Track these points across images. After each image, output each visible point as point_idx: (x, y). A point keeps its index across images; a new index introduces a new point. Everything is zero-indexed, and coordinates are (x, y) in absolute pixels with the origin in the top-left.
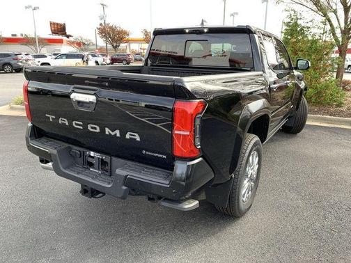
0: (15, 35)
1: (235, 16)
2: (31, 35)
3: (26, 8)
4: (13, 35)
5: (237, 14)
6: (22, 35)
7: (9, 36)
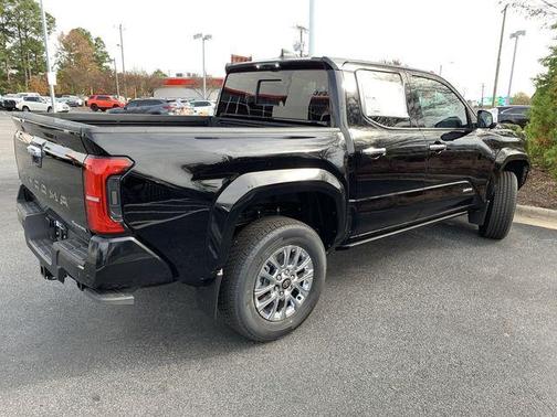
0: (181, 75)
1: (520, 37)
2: (201, 74)
3: (195, 37)
4: (178, 75)
5: (523, 33)
6: (189, 75)
7: (173, 76)
